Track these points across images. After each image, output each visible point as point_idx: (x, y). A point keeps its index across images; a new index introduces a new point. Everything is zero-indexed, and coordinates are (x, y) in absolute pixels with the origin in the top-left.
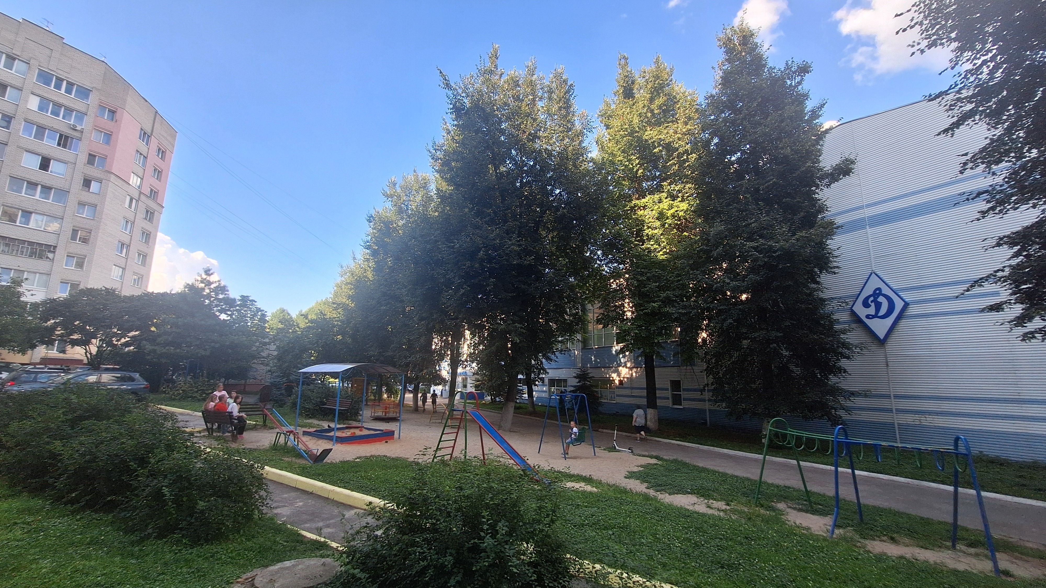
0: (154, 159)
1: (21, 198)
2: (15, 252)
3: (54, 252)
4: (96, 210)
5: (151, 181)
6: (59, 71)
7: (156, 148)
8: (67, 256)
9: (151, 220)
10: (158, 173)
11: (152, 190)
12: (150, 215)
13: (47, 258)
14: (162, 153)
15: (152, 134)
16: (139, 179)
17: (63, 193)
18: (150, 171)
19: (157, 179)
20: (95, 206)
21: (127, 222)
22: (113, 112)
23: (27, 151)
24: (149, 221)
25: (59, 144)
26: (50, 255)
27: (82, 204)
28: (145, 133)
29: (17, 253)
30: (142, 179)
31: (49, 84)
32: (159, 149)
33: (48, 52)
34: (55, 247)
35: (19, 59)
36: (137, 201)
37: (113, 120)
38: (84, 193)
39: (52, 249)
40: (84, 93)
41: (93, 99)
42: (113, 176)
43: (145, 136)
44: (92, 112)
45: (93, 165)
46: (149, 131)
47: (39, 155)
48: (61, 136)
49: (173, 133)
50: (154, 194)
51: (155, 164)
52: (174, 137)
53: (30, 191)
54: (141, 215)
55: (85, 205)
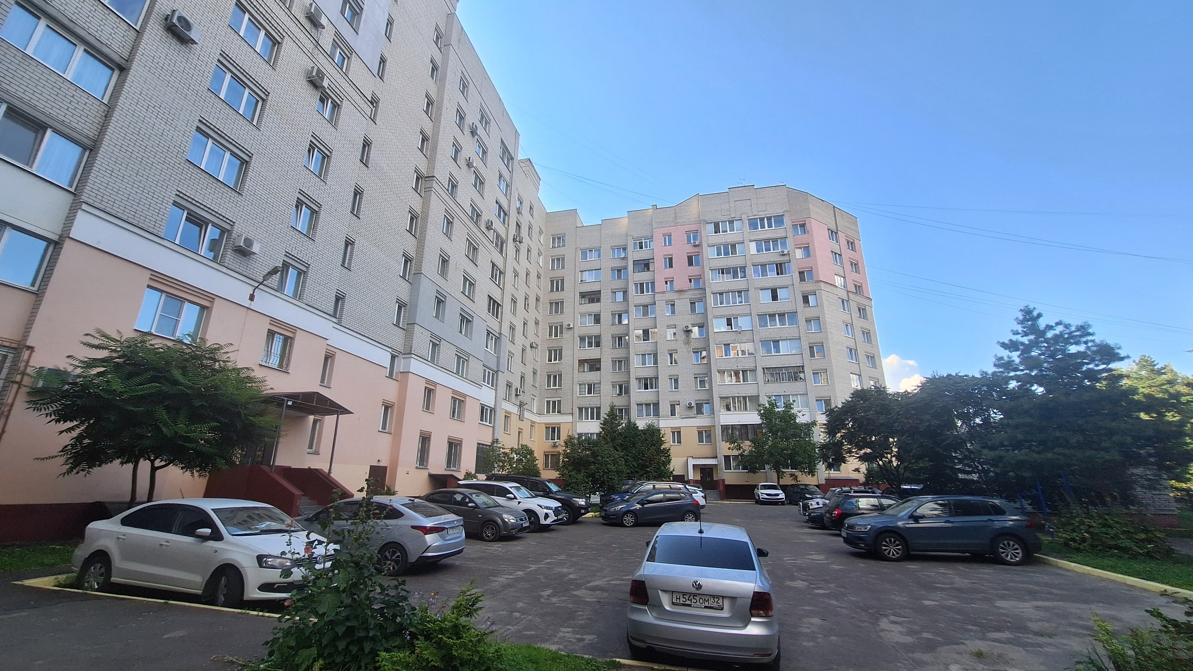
0: (847, 254)
1: (769, 330)
2: (778, 380)
3: (804, 372)
4: (819, 322)
5: (852, 276)
6: (760, 213)
7: (846, 243)
8: (813, 373)
9: (865, 317)
10: (855, 265)
11: (856, 286)
12: (862, 311)
13: (801, 378)
14: (851, 244)
15: (837, 230)
16: (842, 279)
17: (793, 315)
18: (847, 266)
19: (856, 272)
20: (818, 319)
21: (847, 325)
22: (803, 226)
23: (761, 289)
24: (864, 318)
25: (778, 274)
26: (802, 375)
27: (808, 321)
28: (832, 232)
29: (780, 381)
30: (844, 278)
31: (757, 228)
32: (848, 242)
33: (748, 202)
34: (803, 367)
35: (736, 220)
36: (847, 301)
37: (805, 233)
38: (807, 309)
39: (801, 369)
40: (779, 220)
41: (787, 221)
42: (822, 284)
43: (833, 233)
44: (790, 234)
45: (805, 280)
46: (834, 228)
47: (768, 289)
48: (777, 265)
49: (853, 220)
50: (858, 289)
51: (850, 258)
52: (855, 224)
53: (772, 322)
54: (856, 314)
55: (811, 321)
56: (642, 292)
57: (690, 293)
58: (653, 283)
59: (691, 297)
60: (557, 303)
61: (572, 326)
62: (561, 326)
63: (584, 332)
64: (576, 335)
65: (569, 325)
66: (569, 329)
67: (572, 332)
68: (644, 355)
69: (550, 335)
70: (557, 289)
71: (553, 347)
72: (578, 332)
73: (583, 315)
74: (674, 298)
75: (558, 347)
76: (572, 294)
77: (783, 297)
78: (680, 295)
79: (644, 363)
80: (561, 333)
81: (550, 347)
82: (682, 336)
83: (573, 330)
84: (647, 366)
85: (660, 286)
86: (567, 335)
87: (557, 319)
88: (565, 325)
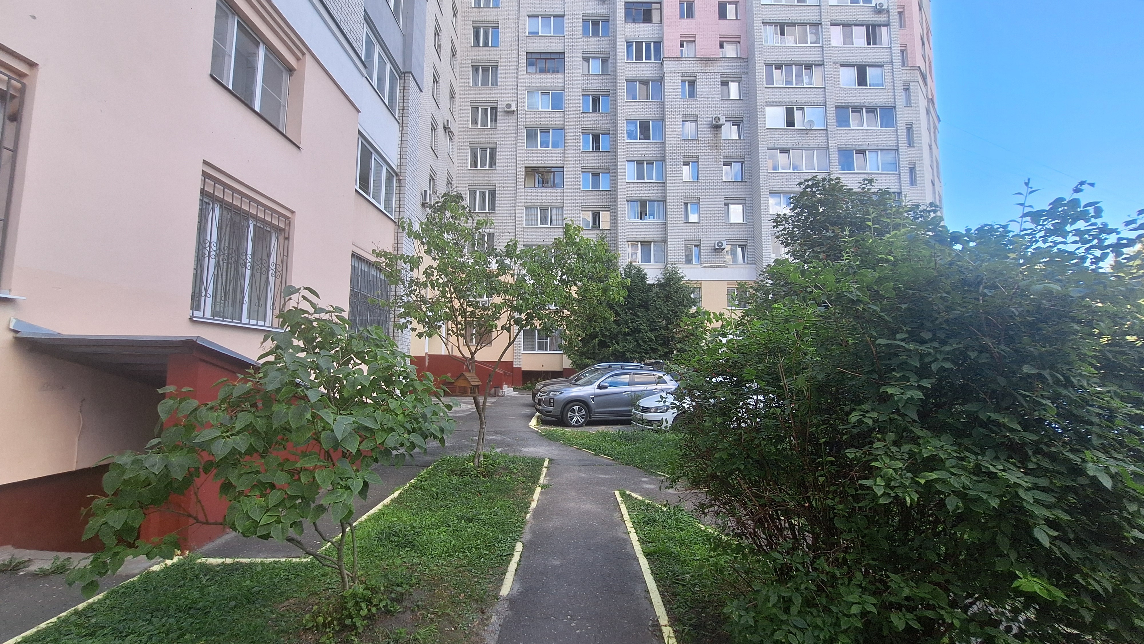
1: (851, 132)
17: (888, 111)
23: (842, 65)
25: (869, 44)
47: (854, 65)
48: (868, 27)
53: (857, 120)
56: (639, 57)
57: (722, 63)
58: (658, 45)
59: (723, 71)
60: (485, 69)
61: (513, 108)
62: (494, 109)
63: (534, 120)
64: (521, 125)
65: (509, 106)
66: (509, 113)
67: (514, 120)
68: (640, 163)
69: (475, 121)
70: (486, 44)
71: (478, 143)
72: (524, 119)
73: (531, 91)
74: (695, 70)
75: (489, 143)
76: (514, 55)
77: (875, 82)
78: (706, 66)
79: (640, 176)
80: (495, 119)
81: (475, 143)
82: (707, 135)
83: (514, 116)
84: (646, 180)
85: (671, 48)
86: (504, 123)
87: (487, 95)
88: (501, 107)
